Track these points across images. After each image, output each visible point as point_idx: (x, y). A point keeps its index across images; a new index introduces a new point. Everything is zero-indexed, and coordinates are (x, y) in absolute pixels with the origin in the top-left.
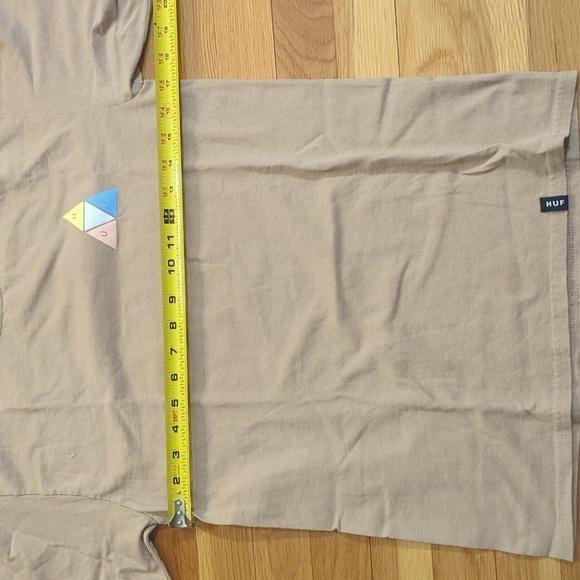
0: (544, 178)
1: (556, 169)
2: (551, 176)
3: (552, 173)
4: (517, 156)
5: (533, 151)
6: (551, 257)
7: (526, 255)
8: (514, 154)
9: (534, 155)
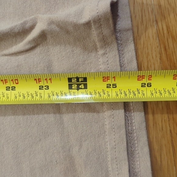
0: (93, 54)
1: (105, 42)
2: (101, 52)
3: (102, 47)
4: (57, 29)
5: (75, 21)
6: (109, 147)
7: (81, 146)
8: (54, 27)
9: (76, 26)
